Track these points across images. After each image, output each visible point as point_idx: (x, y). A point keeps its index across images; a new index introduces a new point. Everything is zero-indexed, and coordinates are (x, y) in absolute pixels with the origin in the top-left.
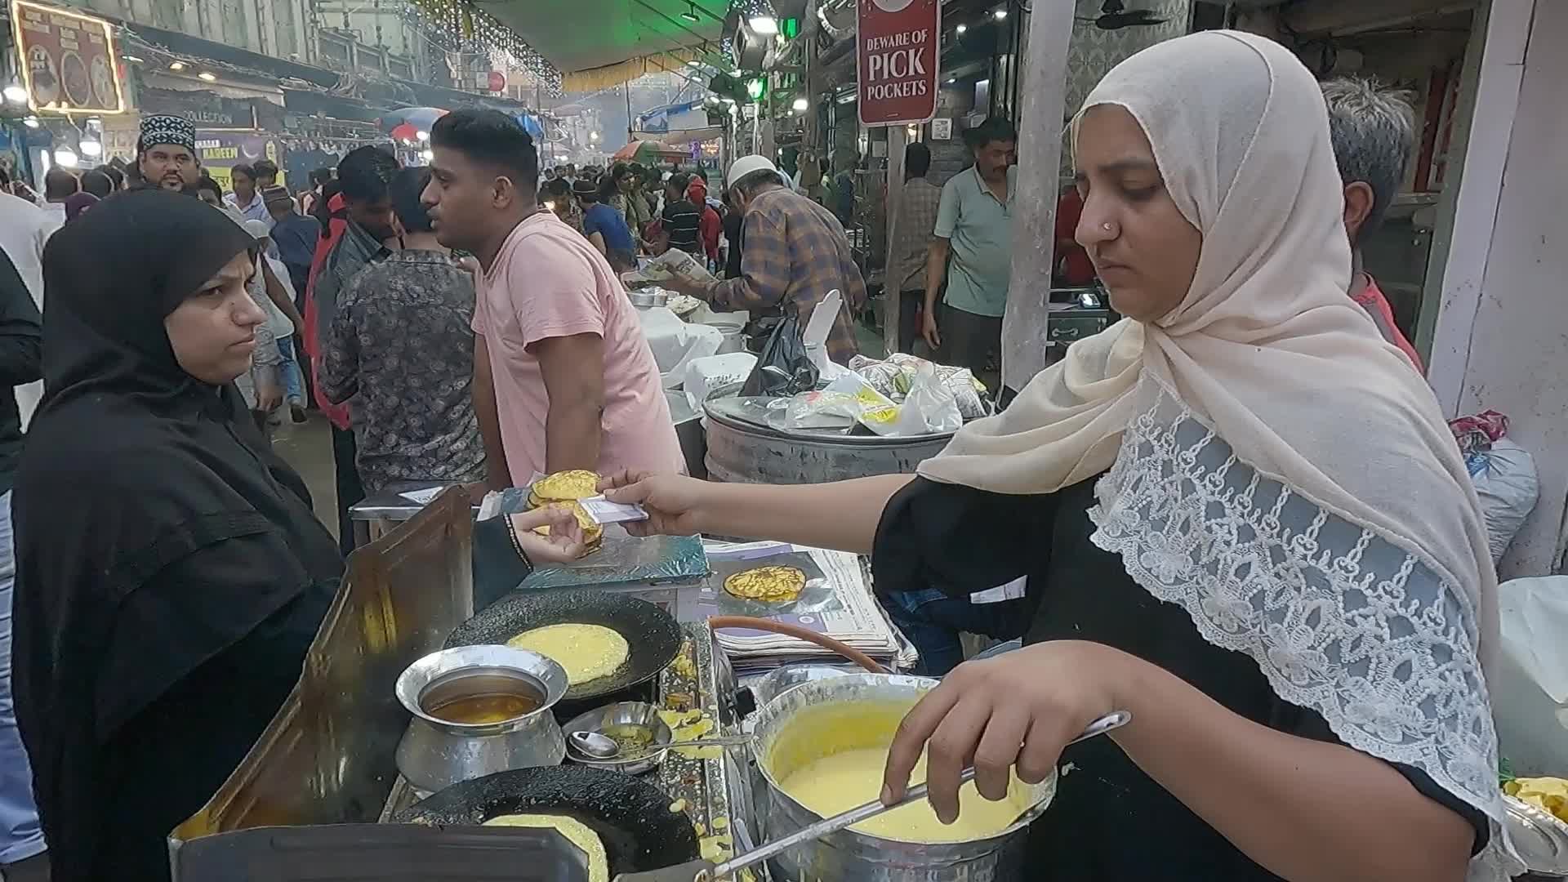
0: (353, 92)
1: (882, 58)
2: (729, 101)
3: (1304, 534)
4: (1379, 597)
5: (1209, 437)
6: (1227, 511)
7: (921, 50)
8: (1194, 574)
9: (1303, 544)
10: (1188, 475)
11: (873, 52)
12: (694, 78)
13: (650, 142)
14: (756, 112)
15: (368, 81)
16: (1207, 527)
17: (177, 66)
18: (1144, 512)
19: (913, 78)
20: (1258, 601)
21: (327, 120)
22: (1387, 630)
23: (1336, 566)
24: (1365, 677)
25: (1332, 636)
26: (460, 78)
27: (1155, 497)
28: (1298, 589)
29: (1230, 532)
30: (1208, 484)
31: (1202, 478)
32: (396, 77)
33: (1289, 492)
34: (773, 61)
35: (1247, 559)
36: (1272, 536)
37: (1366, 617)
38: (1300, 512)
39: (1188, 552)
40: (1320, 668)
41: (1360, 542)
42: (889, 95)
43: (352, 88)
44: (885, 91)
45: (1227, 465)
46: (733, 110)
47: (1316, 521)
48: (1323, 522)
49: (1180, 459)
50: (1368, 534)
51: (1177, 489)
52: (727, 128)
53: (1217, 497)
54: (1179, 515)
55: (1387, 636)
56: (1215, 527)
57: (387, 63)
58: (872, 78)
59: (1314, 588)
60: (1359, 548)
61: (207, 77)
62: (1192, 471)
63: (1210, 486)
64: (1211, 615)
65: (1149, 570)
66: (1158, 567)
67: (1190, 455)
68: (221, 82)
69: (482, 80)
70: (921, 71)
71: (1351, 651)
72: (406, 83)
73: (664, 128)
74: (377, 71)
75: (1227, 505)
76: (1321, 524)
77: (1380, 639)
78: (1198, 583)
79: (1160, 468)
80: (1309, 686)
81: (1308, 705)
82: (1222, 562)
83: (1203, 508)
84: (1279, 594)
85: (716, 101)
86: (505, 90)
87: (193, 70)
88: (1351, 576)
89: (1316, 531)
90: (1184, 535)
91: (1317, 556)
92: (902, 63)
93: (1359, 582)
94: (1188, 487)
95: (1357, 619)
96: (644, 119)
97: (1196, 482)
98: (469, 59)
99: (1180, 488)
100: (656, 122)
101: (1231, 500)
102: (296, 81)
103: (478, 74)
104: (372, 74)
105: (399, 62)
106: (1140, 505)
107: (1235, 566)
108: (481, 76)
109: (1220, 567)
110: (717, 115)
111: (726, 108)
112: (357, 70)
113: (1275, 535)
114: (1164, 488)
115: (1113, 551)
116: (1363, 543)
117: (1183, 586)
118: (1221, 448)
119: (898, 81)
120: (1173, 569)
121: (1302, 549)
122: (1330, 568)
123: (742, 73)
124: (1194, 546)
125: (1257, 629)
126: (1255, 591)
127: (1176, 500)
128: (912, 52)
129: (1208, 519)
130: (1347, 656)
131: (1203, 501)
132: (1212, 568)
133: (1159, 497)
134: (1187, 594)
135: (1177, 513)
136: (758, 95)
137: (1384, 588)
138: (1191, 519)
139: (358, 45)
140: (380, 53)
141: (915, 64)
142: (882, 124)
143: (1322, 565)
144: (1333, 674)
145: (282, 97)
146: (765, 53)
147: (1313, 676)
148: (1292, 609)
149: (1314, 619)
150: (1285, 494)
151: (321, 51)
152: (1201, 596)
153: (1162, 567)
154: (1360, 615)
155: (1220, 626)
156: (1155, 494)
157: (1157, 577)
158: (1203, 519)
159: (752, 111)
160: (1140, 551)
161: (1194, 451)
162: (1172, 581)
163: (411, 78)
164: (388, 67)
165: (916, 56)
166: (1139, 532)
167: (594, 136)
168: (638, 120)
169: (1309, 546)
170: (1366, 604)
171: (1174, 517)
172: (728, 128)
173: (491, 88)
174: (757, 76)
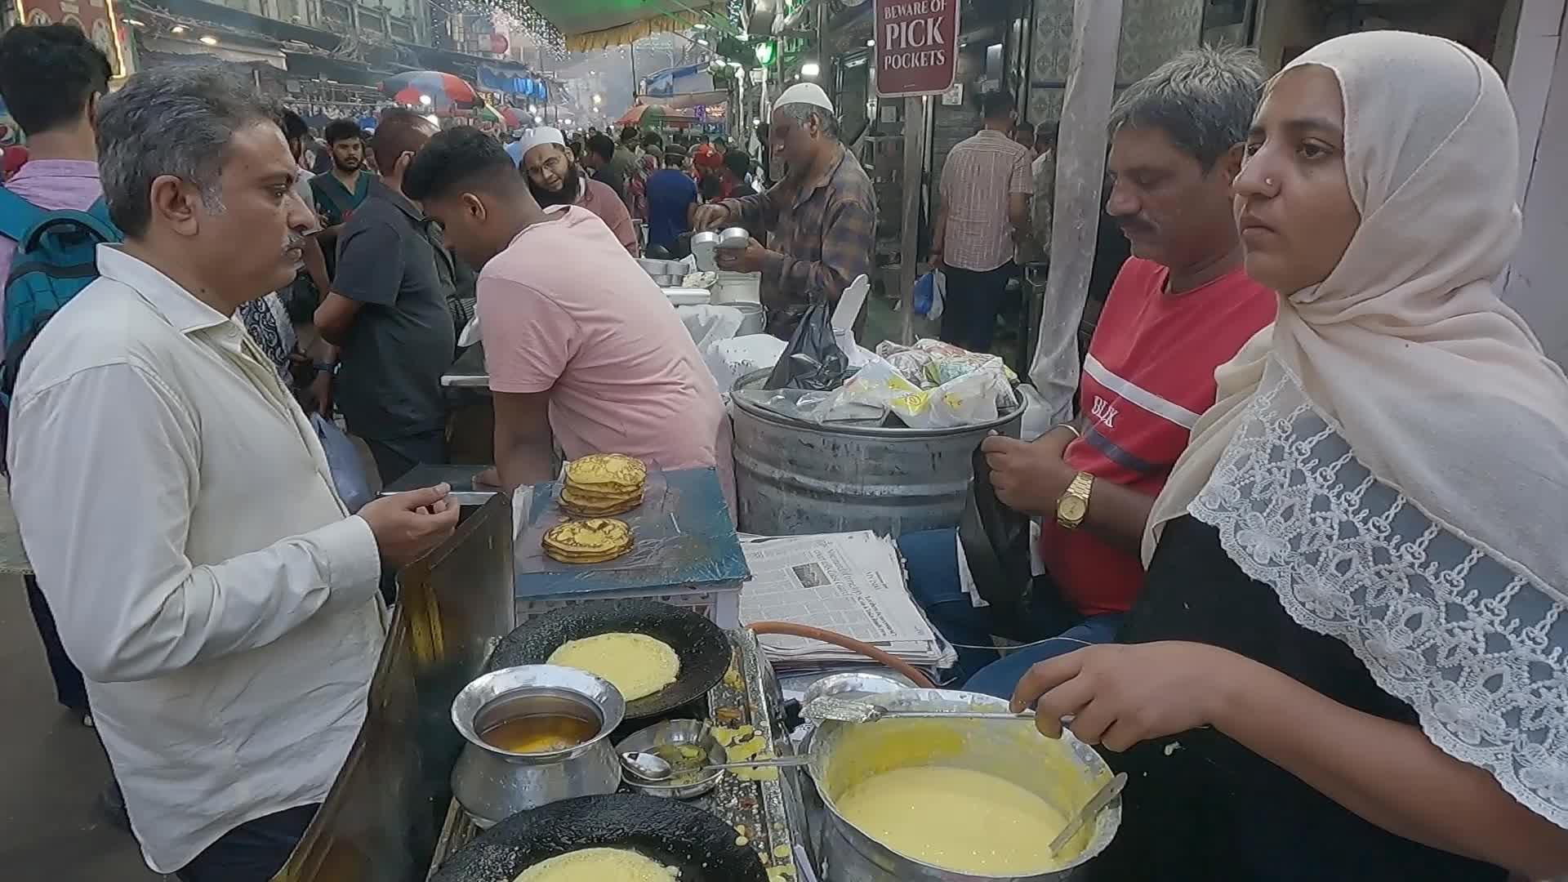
0: (355, 55)
1: (899, 26)
2: (735, 65)
3: (1414, 543)
4: (1480, 613)
5: (1327, 432)
6: (1333, 506)
7: (940, 19)
8: (1291, 560)
9: (1410, 554)
10: (1300, 466)
11: (891, 21)
12: (700, 41)
13: (655, 106)
14: (765, 78)
15: (370, 43)
16: (1311, 519)
17: (178, 29)
18: (1246, 491)
19: (932, 48)
20: (1359, 595)
21: (329, 84)
22: (1483, 645)
23: (1442, 578)
24: (1456, 682)
25: (1432, 641)
26: (462, 40)
27: (1258, 479)
28: (1400, 592)
29: (1332, 527)
30: (1318, 476)
31: (1313, 471)
32: (398, 39)
33: (1404, 501)
34: (782, 25)
35: (1348, 555)
36: (1378, 538)
37: (1464, 630)
38: (1412, 523)
39: (1287, 538)
40: (1416, 667)
41: (1468, 558)
42: (906, 64)
43: (354, 51)
44: (902, 62)
45: (1340, 462)
46: (740, 74)
47: (1426, 533)
48: (1433, 536)
49: (1294, 448)
50: (1478, 552)
51: (1285, 476)
52: (732, 92)
53: (1325, 492)
54: (1283, 501)
55: (1481, 651)
56: (1319, 520)
57: (388, 24)
58: (889, 47)
59: (1418, 595)
60: (1466, 565)
61: (209, 41)
62: (1305, 462)
63: (1320, 480)
64: (1303, 600)
65: (1244, 548)
66: (1254, 546)
67: (1306, 447)
68: (221, 45)
69: (485, 43)
70: (939, 39)
71: (1447, 658)
72: (410, 47)
73: (668, 92)
74: (380, 34)
75: (1333, 500)
76: (1431, 537)
77: (1474, 652)
78: (1293, 568)
79: (1269, 451)
80: (1404, 679)
81: (1401, 697)
82: (1324, 555)
83: (1310, 500)
84: (1380, 592)
85: (721, 64)
86: (507, 52)
87: (194, 34)
88: (1456, 590)
89: (1426, 543)
90: (1286, 521)
91: (1425, 566)
92: (920, 32)
93: (1462, 598)
94: (1297, 477)
95: (1457, 631)
96: (649, 83)
97: (1308, 474)
98: (470, 21)
99: (1288, 475)
100: (661, 85)
101: (1338, 496)
102: (297, 44)
103: (480, 36)
104: (374, 37)
105: (402, 24)
106: (1242, 483)
107: (1336, 560)
108: (484, 38)
109: (1321, 559)
110: (723, 79)
111: (733, 71)
112: (358, 32)
113: (1382, 539)
114: (1269, 471)
115: (1210, 523)
116: (1470, 561)
117: (1275, 569)
118: (1338, 445)
119: (915, 50)
120: (1268, 550)
121: (1409, 557)
122: (1436, 579)
123: (750, 38)
124: (1295, 533)
125: (1357, 621)
126: (1357, 586)
127: (1282, 486)
128: (930, 21)
129: (1313, 511)
130: (1441, 660)
131: (1311, 493)
132: (1313, 558)
133: (1264, 479)
134: (1280, 576)
135: (1281, 497)
136: (766, 59)
137: (1486, 606)
138: (1296, 509)
139: (360, 7)
140: (382, 14)
141: (934, 33)
142: (900, 95)
143: (1429, 574)
144: (1428, 675)
145: (284, 60)
146: (775, 17)
147: (1409, 672)
148: (1392, 608)
149: (1414, 622)
150: (1400, 502)
151: (323, 12)
152: (1293, 581)
153: (1257, 547)
154: (1459, 627)
155: (1313, 612)
156: (1259, 475)
157: (1251, 556)
158: (1308, 511)
159: (760, 76)
160: (1237, 528)
161: (1310, 443)
162: (1267, 562)
163: (413, 41)
164: (390, 29)
165: (934, 25)
166: (1238, 509)
167: (597, 99)
168: (643, 83)
169: (1417, 555)
170: (1466, 619)
171: (1277, 501)
172: (735, 93)
173: (495, 50)
174: (766, 40)
